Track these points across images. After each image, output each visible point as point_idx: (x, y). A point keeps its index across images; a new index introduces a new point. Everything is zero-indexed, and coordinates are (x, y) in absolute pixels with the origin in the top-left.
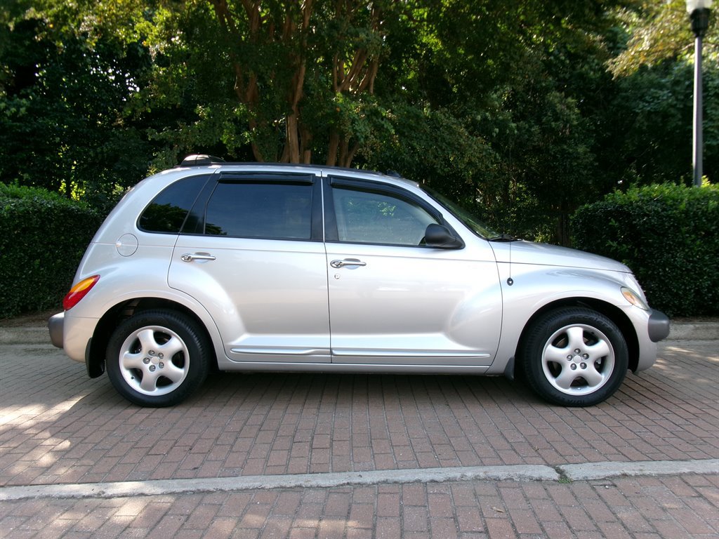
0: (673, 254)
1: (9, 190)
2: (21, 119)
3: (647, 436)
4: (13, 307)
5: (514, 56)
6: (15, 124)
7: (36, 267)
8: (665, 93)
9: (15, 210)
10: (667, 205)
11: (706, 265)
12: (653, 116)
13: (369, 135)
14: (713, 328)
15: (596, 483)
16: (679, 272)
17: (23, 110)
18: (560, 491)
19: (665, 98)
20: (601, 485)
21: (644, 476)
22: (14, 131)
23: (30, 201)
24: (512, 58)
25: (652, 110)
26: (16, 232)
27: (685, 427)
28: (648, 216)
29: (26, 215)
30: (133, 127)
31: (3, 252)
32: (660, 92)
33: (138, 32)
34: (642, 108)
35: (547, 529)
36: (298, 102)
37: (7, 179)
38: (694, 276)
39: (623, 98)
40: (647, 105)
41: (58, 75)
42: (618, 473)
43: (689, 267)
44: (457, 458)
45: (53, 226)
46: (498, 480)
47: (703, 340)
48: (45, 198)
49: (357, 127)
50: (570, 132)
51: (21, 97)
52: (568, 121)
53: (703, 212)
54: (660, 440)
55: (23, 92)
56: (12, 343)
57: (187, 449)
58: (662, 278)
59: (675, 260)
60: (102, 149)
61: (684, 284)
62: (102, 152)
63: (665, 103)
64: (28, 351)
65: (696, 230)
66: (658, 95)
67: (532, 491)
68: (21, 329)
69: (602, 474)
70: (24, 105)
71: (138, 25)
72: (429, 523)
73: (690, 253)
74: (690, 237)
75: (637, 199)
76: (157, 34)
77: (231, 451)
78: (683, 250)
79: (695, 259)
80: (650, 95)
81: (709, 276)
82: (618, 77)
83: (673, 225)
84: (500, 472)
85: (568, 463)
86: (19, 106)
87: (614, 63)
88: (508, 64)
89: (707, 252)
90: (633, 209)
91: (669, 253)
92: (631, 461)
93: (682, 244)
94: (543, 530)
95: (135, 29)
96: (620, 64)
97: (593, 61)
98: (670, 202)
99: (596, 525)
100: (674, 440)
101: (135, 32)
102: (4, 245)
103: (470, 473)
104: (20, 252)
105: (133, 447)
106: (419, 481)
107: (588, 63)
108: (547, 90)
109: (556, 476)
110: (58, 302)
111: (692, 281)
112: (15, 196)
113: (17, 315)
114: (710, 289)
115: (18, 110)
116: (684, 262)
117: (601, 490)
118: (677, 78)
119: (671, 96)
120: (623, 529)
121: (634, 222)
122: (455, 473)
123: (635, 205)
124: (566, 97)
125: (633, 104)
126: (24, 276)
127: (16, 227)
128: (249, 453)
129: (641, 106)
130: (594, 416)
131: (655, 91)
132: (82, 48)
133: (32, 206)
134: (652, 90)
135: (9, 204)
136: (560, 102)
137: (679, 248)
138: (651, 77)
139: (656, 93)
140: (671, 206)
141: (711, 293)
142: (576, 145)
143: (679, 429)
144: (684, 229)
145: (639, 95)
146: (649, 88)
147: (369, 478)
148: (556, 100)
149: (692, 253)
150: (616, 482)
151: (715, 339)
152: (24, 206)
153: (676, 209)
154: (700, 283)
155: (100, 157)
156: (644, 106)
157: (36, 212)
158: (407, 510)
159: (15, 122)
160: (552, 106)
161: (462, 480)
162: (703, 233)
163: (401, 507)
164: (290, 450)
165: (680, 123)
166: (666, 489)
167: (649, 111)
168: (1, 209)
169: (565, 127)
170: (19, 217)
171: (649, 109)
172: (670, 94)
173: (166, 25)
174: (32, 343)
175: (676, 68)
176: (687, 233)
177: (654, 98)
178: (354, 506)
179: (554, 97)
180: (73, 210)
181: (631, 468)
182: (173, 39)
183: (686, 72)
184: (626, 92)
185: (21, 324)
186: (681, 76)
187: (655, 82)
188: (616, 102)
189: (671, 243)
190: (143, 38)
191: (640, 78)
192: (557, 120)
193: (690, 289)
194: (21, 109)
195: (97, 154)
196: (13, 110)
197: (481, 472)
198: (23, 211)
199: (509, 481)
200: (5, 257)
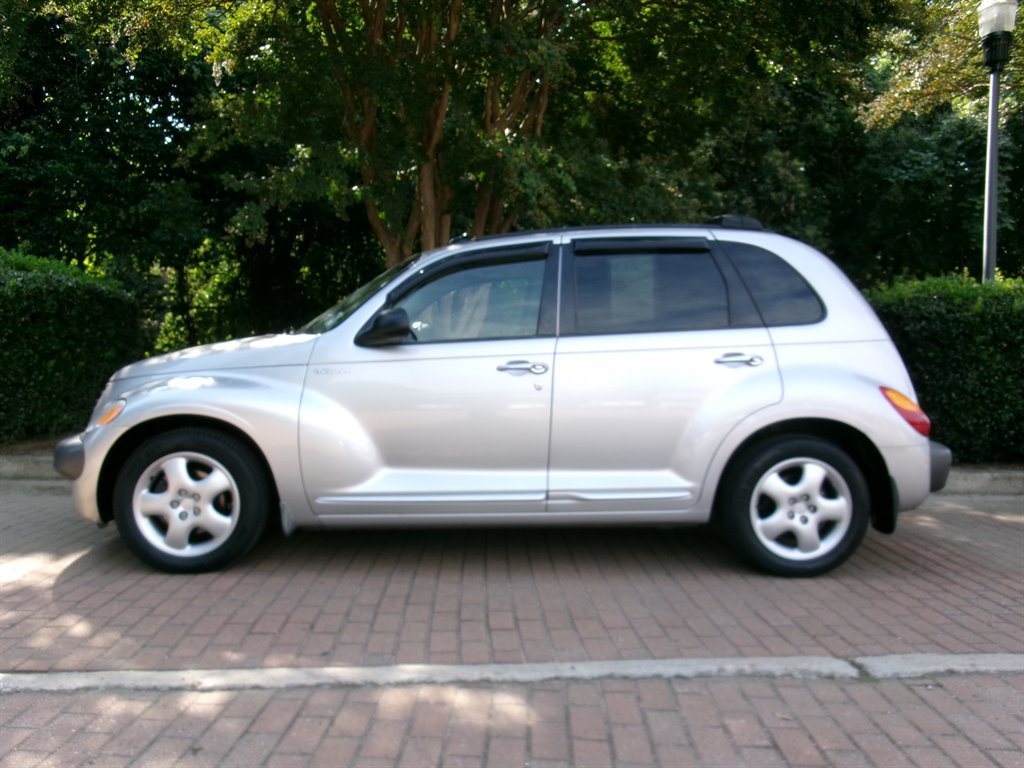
0: (961, 374)
1: (13, 259)
2: (20, 162)
3: (965, 620)
4: (16, 427)
5: (742, 90)
6: (12, 168)
7: (50, 371)
8: (928, 157)
9: (22, 287)
10: (953, 304)
11: (1008, 391)
12: (912, 188)
13: (542, 192)
14: (1016, 478)
15: (911, 682)
16: (970, 399)
17: (25, 149)
18: (862, 692)
19: (929, 163)
20: (921, 685)
21: (979, 673)
22: (11, 178)
23: (43, 276)
24: (740, 93)
25: (911, 180)
26: (23, 319)
27: (1015, 609)
28: (928, 320)
29: (37, 296)
30: (182, 180)
31: (5, 347)
32: (922, 154)
33: (200, 41)
34: (897, 177)
35: (863, 744)
36: (437, 145)
37: (10, 243)
38: (991, 405)
39: (870, 162)
40: (903, 172)
41: (75, 101)
42: (942, 668)
43: (984, 392)
44: (703, 645)
45: (74, 312)
46: (770, 676)
47: (1003, 494)
48: (63, 273)
49: (526, 181)
50: (797, 207)
51: (23, 131)
52: (792, 192)
53: (1005, 315)
54: (984, 626)
55: (25, 123)
56: (17, 477)
57: (307, 626)
58: (946, 407)
59: (965, 383)
60: (137, 209)
61: (976, 416)
62: (137, 214)
63: (929, 170)
64: (42, 490)
65: (995, 340)
66: (918, 159)
67: (824, 691)
68: (29, 458)
69: (920, 670)
70: (27, 142)
71: (199, 32)
72: (688, 734)
73: (986, 374)
74: (987, 349)
75: (911, 295)
76: (225, 45)
77: (371, 631)
78: (977, 368)
79: (993, 381)
80: (906, 159)
81: (1011, 405)
82: (872, 130)
83: (963, 334)
84: (773, 665)
85: (864, 655)
86: (19, 144)
87: (866, 109)
88: (735, 100)
89: (1009, 372)
90: (904, 309)
91: (956, 372)
92: (952, 652)
93: (977, 360)
94: (855, 744)
95: (195, 38)
96: (877, 112)
97: (829, 110)
98: (958, 301)
99: (930, 739)
100: (1004, 626)
101: (195, 42)
102: (6, 337)
103: (731, 666)
104: (28, 347)
105: (226, 623)
106: (658, 677)
107: (822, 112)
108: (764, 148)
109: (853, 672)
110: (78, 423)
111: (988, 412)
112: (22, 268)
113: (21, 439)
114: (1011, 424)
115: (18, 149)
116: (976, 386)
117: (922, 691)
118: (947, 136)
119: (937, 161)
120: (969, 745)
121: (907, 328)
122: (710, 666)
123: (907, 304)
124: (791, 158)
125: (886, 171)
126: (32, 384)
127: (23, 312)
128: (398, 634)
129: (895, 174)
130: (882, 592)
131: (915, 153)
132: (112, 64)
133: (47, 282)
134: (911, 151)
135: (15, 279)
136: (784, 165)
137: (971, 364)
138: (909, 134)
139: (917, 156)
140: (959, 306)
141: (1013, 429)
142: (804, 225)
143: (1006, 611)
144: (979, 339)
145: (893, 158)
146: (907, 149)
147: (585, 670)
148: (778, 162)
149: (989, 373)
150: (940, 680)
151: (1020, 494)
152: (35, 282)
153: (968, 310)
154: (1000, 415)
155: (133, 220)
156: (900, 174)
157: (51, 292)
158: (652, 716)
159: (14, 165)
160: (772, 170)
161: (720, 676)
162: (1005, 345)
163: (642, 712)
164: (458, 631)
165: (950, 198)
166: (1015, 691)
167: (907, 181)
168: (4, 285)
169: (789, 200)
170: (28, 298)
171: (906, 177)
172: (936, 158)
173: (239, 33)
174: (47, 479)
175: (945, 122)
176: (983, 344)
177: (913, 162)
178: (572, 710)
179: (775, 157)
180: (102, 291)
181: (959, 663)
182: (262, 48)
183: (958, 127)
184: (874, 153)
185: (27, 452)
186: (953, 132)
187: (915, 140)
188: (860, 168)
189: (960, 358)
190: (206, 50)
191: (893, 135)
192: (778, 188)
193: (984, 424)
194: (22, 148)
195: (129, 217)
196: (11, 148)
197: (746, 665)
198: (34, 289)
199: (788, 678)
200: (6, 354)
